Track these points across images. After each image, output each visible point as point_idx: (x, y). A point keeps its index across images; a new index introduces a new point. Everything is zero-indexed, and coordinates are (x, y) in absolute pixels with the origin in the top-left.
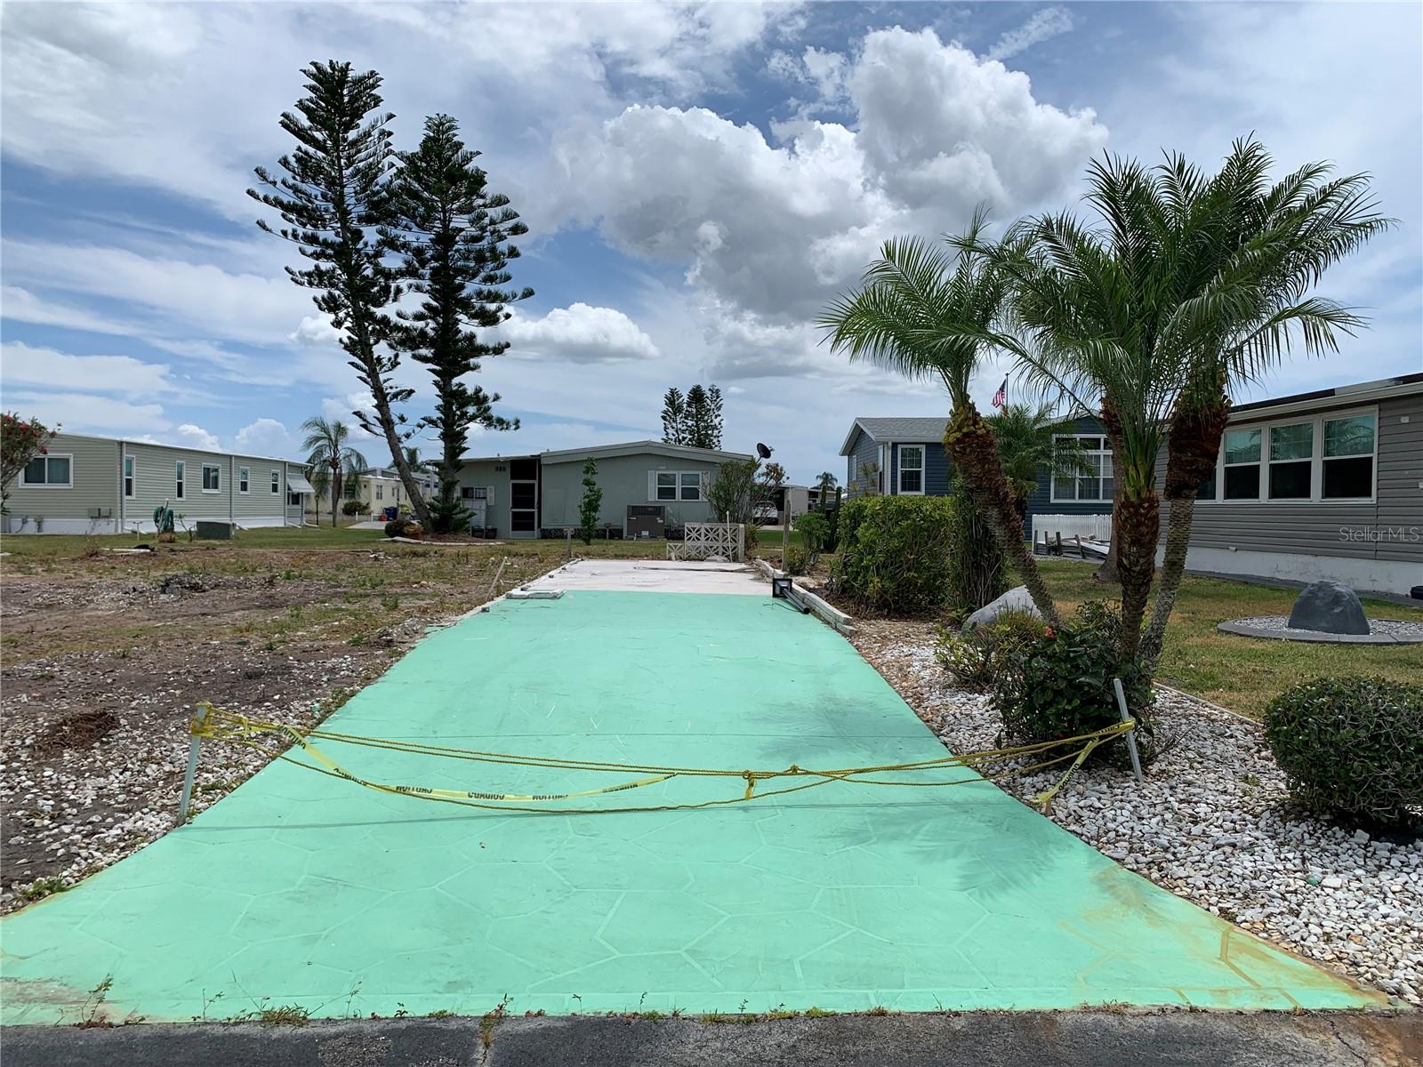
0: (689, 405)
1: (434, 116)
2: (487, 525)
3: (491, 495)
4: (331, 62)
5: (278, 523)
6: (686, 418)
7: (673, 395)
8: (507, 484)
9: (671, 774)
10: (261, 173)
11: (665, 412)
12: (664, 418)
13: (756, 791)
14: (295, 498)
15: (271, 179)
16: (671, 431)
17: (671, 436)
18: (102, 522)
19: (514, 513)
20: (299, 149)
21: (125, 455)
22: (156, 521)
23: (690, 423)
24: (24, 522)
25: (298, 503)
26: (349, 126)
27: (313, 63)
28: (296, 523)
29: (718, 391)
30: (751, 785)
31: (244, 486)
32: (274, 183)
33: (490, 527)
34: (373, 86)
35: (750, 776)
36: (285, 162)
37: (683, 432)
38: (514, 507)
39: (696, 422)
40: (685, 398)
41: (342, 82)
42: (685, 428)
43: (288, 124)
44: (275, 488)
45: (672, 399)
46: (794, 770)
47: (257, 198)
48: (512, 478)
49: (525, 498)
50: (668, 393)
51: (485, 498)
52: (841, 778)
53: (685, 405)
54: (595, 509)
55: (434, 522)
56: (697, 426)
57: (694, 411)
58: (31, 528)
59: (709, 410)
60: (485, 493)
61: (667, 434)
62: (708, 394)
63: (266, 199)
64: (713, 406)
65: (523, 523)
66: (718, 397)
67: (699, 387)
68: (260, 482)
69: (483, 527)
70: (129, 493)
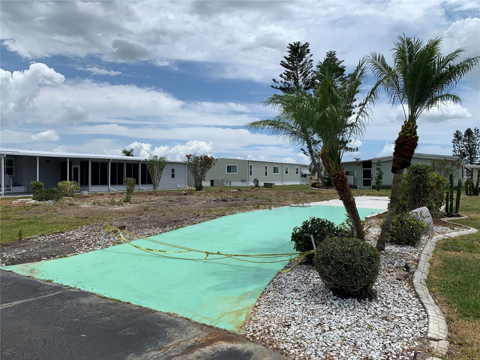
0: (465, 136)
1: (329, 52)
2: (354, 184)
3: (355, 174)
4: (294, 42)
5: (298, 183)
6: (463, 142)
7: (457, 133)
8: (361, 170)
9: (190, 250)
10: (274, 80)
11: (454, 140)
12: (453, 142)
13: (208, 258)
14: (305, 176)
15: (277, 81)
16: (456, 147)
17: (456, 149)
18: (244, 183)
19: (364, 180)
20: (286, 71)
21: (250, 164)
22: (254, 183)
23: (465, 143)
24: (227, 183)
25: (306, 177)
26: (300, 61)
27: (289, 44)
28: (305, 183)
29: (478, 130)
30: (207, 256)
31: (287, 172)
32: (278, 83)
33: (355, 185)
34: (308, 47)
35: (208, 253)
36: (281, 76)
37: (462, 147)
38: (364, 178)
39: (469, 143)
40: (463, 134)
41: (298, 48)
42: (463, 145)
43: (283, 64)
44: (297, 173)
45: (457, 135)
46: (218, 253)
47: (274, 88)
48: (363, 168)
49: (367, 174)
50: (455, 132)
51: (354, 175)
52: (230, 257)
53: (463, 137)
54: (381, 178)
55: (326, 183)
56: (469, 144)
57: (468, 139)
58: (228, 185)
59: (474, 138)
60: (354, 173)
61: (455, 148)
62: (474, 131)
63: (276, 88)
64: (476, 136)
65: (367, 183)
66: (478, 132)
67: (469, 129)
68: (292, 171)
69: (353, 185)
70: (251, 175)
